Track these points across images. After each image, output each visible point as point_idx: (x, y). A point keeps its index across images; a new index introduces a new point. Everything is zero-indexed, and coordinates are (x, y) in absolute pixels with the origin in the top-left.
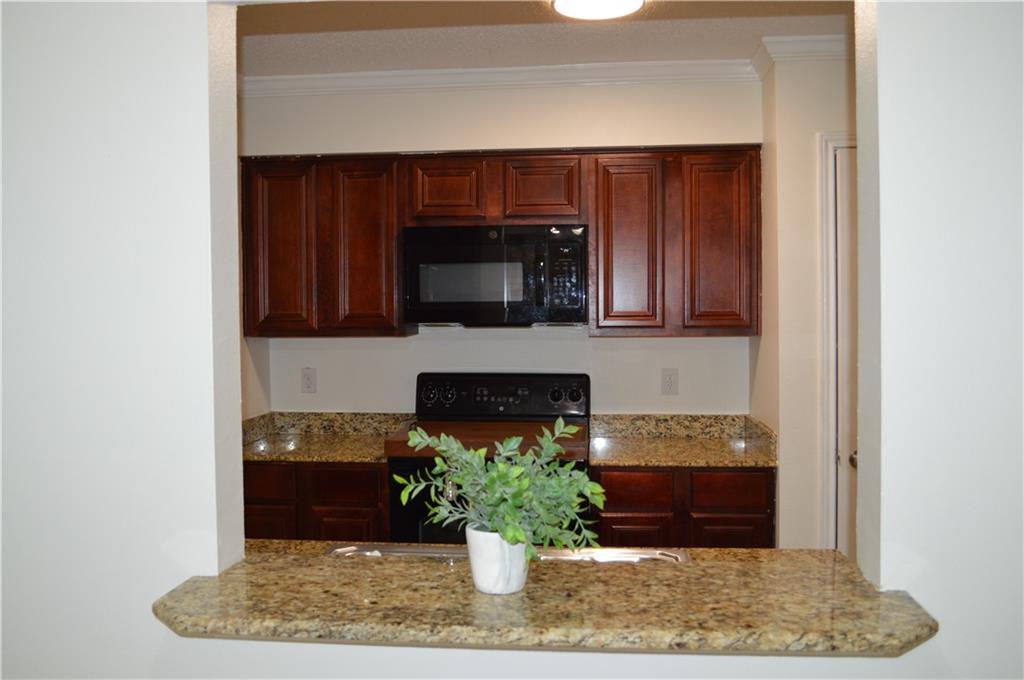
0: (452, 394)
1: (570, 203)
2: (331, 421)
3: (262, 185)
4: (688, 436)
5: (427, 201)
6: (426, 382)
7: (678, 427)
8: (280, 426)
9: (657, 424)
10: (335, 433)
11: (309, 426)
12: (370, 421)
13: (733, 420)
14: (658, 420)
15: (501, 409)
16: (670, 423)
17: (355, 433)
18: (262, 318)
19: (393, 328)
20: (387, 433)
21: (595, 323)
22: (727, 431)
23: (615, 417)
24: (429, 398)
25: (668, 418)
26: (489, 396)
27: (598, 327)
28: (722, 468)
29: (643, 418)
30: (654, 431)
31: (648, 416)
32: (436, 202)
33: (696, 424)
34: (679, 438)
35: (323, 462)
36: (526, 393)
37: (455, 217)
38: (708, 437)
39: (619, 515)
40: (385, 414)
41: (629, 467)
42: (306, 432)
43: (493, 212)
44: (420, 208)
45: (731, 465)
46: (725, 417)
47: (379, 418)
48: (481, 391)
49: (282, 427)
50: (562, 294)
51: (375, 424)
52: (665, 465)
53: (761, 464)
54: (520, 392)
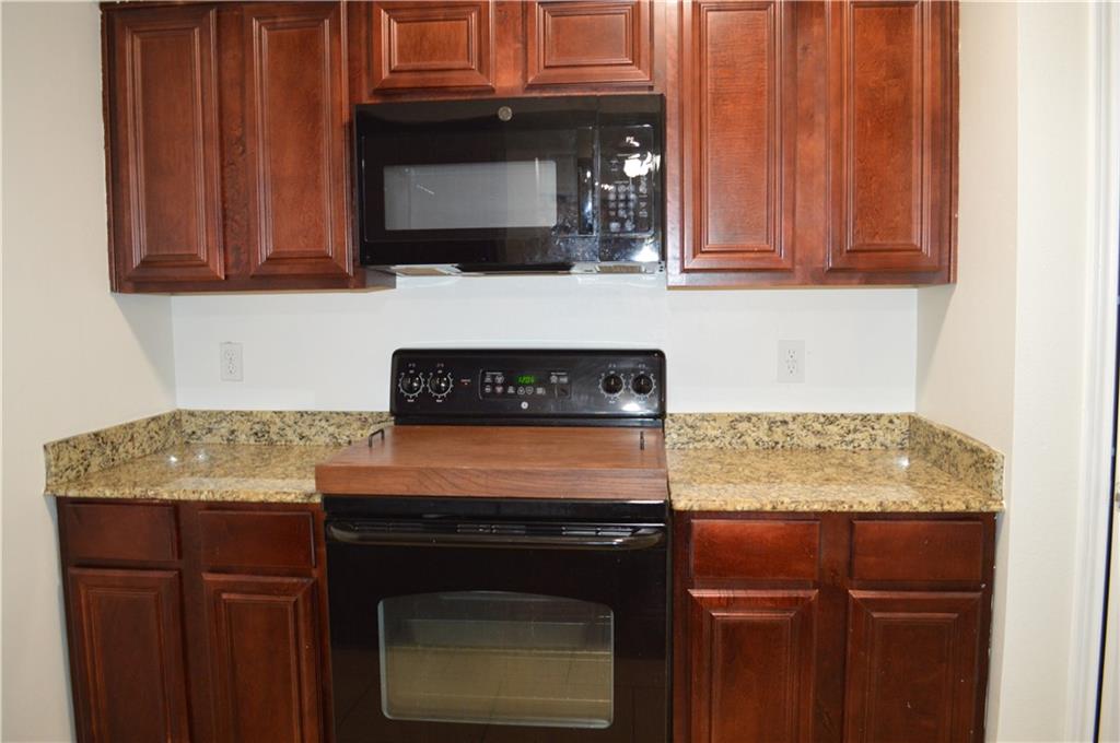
0: (447, 383)
1: (636, 61)
2: (264, 424)
3: (132, 47)
4: (819, 446)
5: (395, 64)
6: (408, 363)
7: (804, 433)
8: (190, 431)
9: (770, 429)
10: (271, 443)
11: (233, 432)
12: (323, 423)
13: (891, 422)
14: (772, 423)
15: (525, 405)
16: (791, 426)
17: (302, 443)
18: (136, 261)
19: (347, 277)
20: (350, 442)
21: (678, 263)
22: (880, 439)
23: (704, 418)
24: (411, 389)
25: (789, 419)
26: (505, 385)
27: (684, 271)
28: (907, 513)
29: (749, 418)
30: (766, 439)
31: (757, 415)
32: (414, 64)
33: (833, 429)
34: (806, 450)
35: (216, 502)
36: (565, 380)
37: (443, 90)
38: (850, 448)
39: (724, 594)
40: (346, 414)
41: (742, 512)
42: (228, 440)
43: (506, 80)
44: (385, 74)
45: (923, 509)
46: (879, 417)
47: (336, 420)
48: (493, 377)
49: (194, 433)
50: (622, 213)
51: (332, 429)
52: (805, 509)
53: (975, 507)
54: (554, 379)
